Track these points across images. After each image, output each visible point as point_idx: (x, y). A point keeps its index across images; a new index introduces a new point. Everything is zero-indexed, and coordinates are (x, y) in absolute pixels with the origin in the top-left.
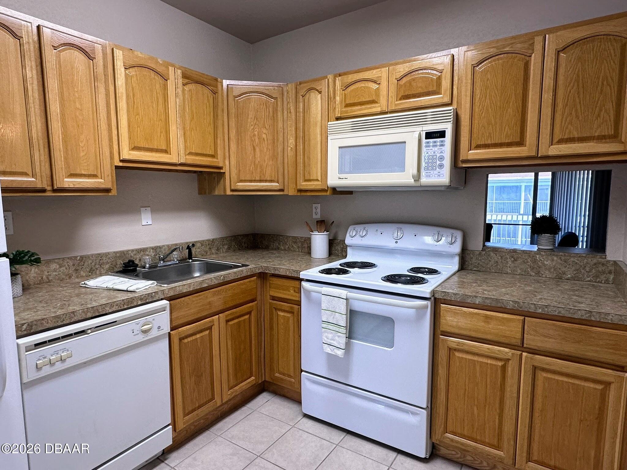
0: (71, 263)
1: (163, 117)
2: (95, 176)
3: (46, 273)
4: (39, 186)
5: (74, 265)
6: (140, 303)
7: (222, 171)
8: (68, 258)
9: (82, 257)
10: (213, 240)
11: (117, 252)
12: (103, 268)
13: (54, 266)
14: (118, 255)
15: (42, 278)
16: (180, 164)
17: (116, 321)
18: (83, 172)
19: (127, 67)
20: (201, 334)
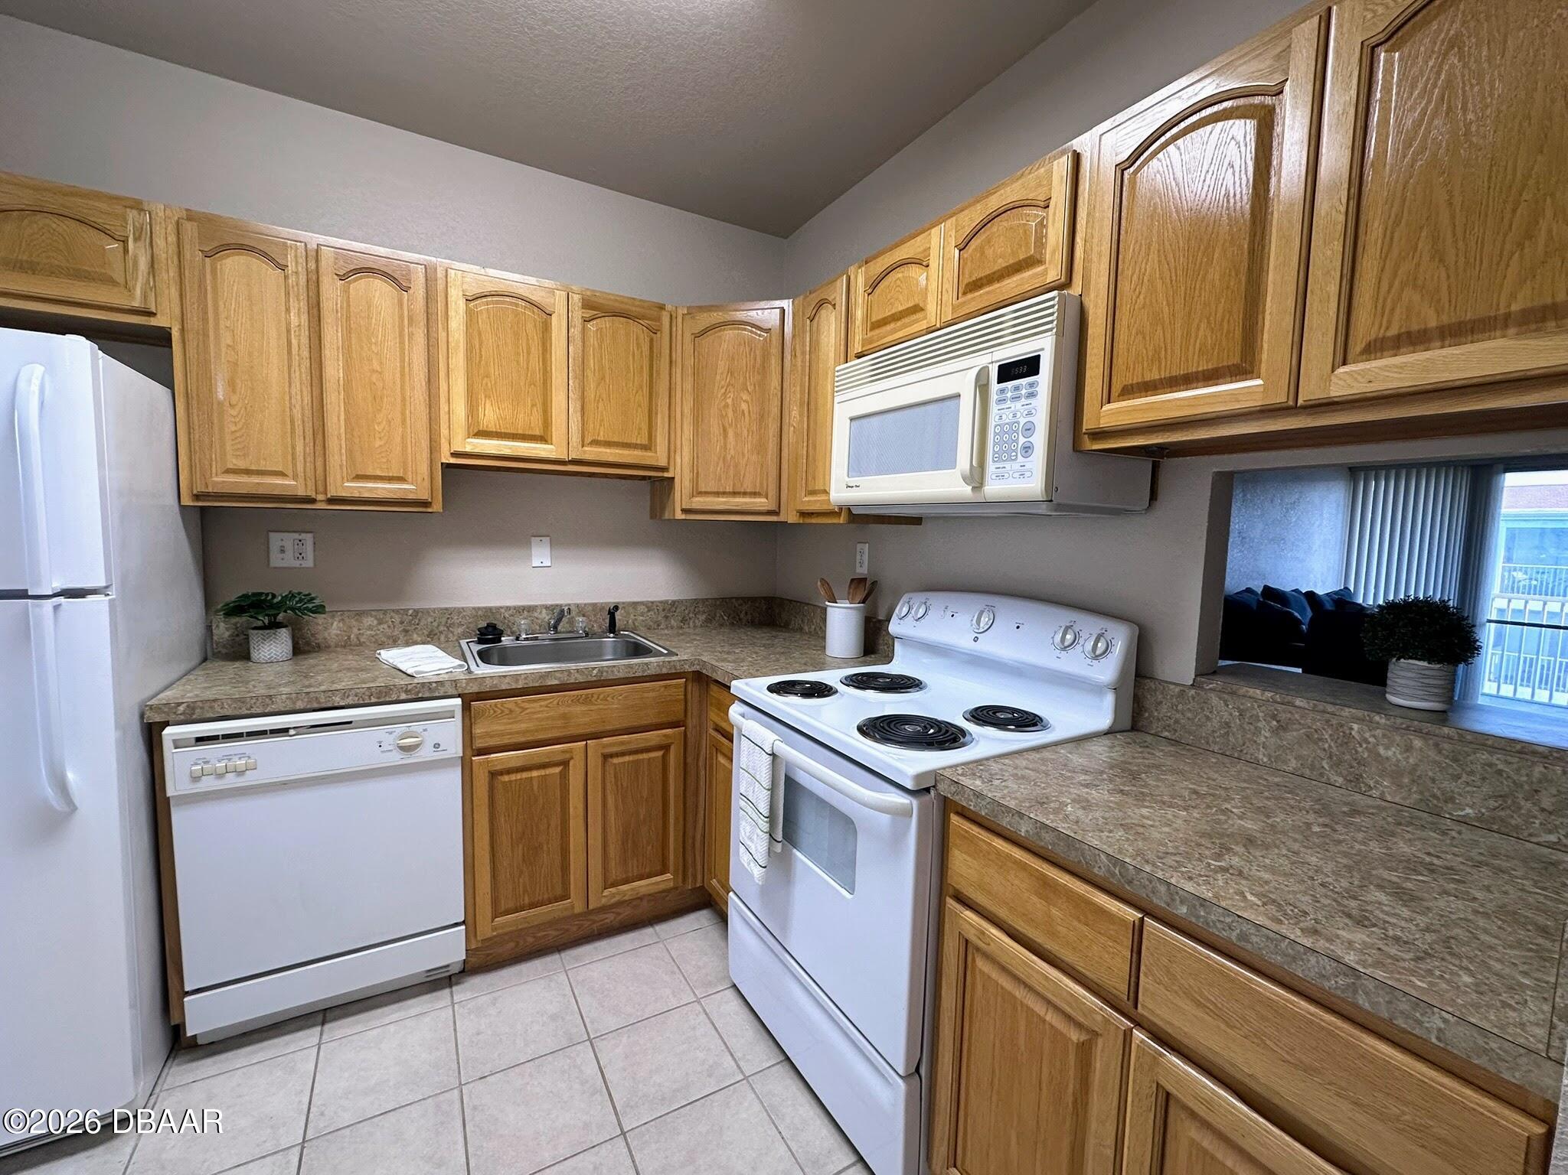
0: (397, 619)
1: (538, 376)
2: (401, 479)
3: (355, 630)
4: (301, 492)
5: (402, 623)
6: (403, 696)
7: (666, 475)
8: (393, 611)
9: (416, 612)
10: (674, 602)
11: (479, 608)
12: (452, 632)
13: (369, 621)
14: (480, 613)
15: (349, 638)
16: (569, 461)
17: (350, 722)
18: (379, 473)
19: (469, 298)
20: (542, 772)
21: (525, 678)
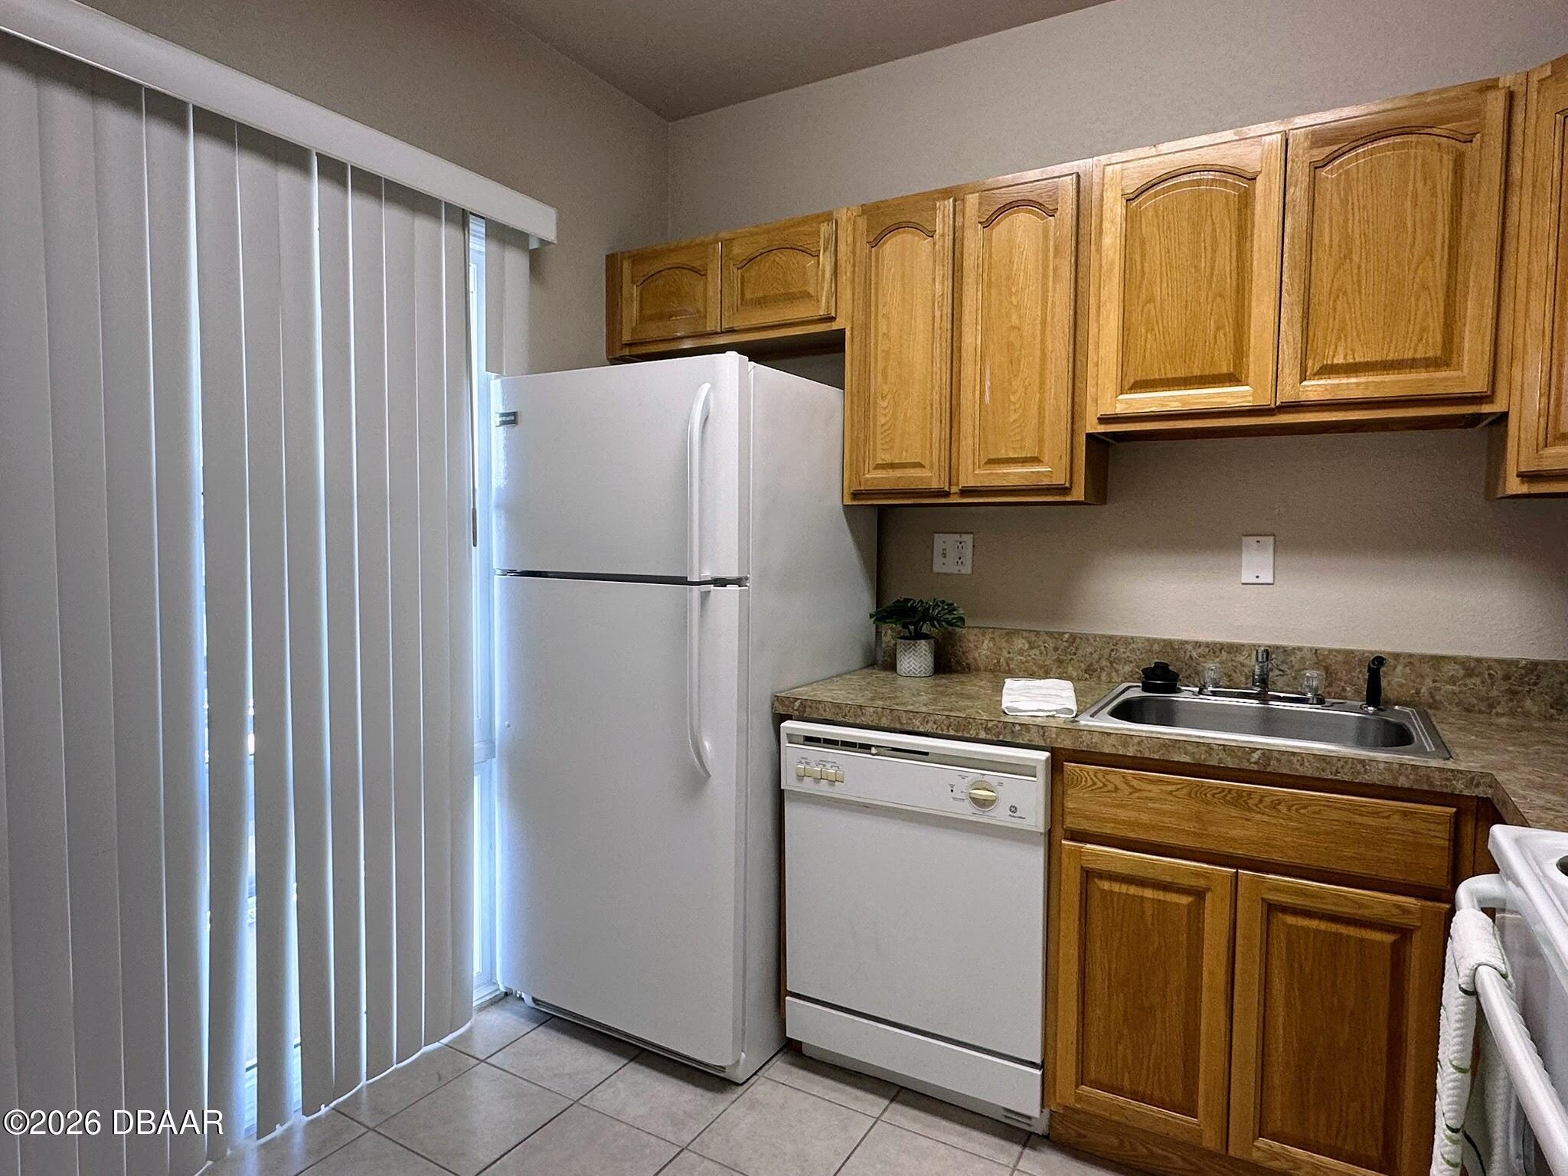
0: (1051, 644)
1: (1230, 283)
2: (1035, 460)
4: (935, 485)
5: (1056, 649)
8: (1047, 633)
9: (1073, 637)
11: (1155, 641)
12: (1117, 671)
13: (1020, 643)
15: (999, 662)
16: (1278, 407)
17: (926, 754)
19: (1131, 196)
21: (1139, 743)
